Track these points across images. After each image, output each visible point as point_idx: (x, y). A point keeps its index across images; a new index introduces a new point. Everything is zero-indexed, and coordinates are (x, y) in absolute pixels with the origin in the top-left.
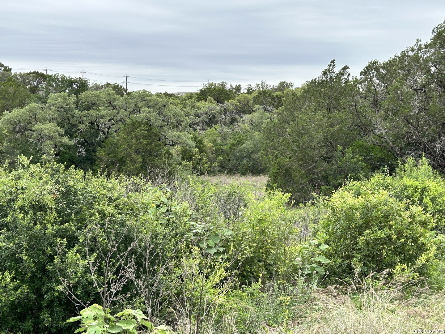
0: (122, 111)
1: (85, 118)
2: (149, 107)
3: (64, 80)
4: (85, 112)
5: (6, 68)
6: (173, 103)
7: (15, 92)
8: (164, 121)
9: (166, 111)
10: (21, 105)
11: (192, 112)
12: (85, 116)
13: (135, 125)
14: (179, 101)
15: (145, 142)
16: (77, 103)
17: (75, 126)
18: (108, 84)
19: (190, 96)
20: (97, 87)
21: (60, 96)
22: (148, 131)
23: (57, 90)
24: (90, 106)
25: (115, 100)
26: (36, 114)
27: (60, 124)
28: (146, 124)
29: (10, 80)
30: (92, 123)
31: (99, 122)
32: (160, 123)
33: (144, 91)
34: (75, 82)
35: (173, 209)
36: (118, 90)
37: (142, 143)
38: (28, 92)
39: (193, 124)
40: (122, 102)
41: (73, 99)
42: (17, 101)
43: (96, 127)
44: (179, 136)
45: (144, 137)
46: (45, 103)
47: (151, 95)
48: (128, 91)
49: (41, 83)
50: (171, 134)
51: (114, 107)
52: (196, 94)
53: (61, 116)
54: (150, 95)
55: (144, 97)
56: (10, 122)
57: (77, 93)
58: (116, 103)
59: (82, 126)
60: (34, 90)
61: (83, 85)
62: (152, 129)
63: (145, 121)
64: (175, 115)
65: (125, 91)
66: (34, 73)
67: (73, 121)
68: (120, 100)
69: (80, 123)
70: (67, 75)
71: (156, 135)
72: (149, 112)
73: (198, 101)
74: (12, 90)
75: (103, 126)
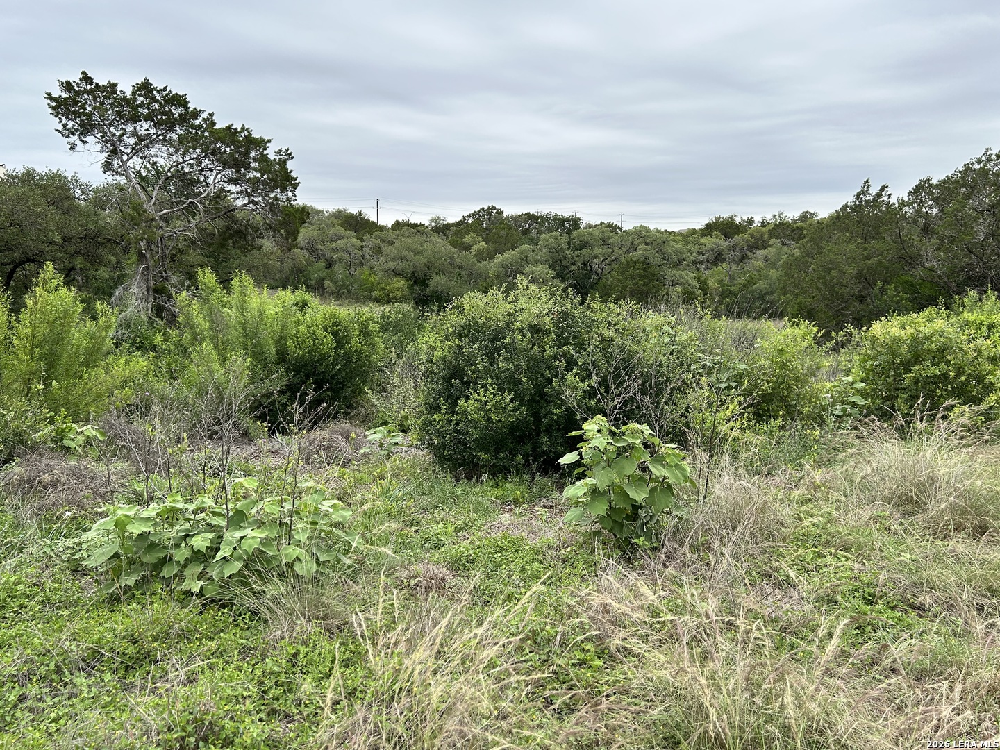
0: (617, 249)
1: (577, 259)
2: (647, 244)
3: (556, 218)
4: (577, 252)
5: (498, 210)
6: (674, 241)
7: (507, 236)
8: (663, 259)
9: (666, 248)
10: (514, 247)
11: (697, 248)
12: (578, 256)
13: (631, 263)
14: (680, 238)
15: (641, 282)
16: (569, 243)
17: (567, 267)
18: (602, 223)
19: (693, 232)
20: (590, 226)
21: (551, 236)
22: (645, 270)
23: (549, 230)
24: (584, 245)
25: (609, 238)
26: (527, 256)
27: (552, 267)
28: (643, 263)
29: (502, 223)
30: (585, 264)
31: (592, 262)
32: (658, 261)
33: (642, 227)
34: (568, 220)
35: (677, 339)
36: (613, 228)
37: (638, 283)
38: (520, 234)
39: (696, 263)
40: (617, 240)
41: (565, 238)
42: (509, 245)
43: (589, 268)
44: (680, 276)
45: (641, 277)
46: (537, 244)
47: (650, 231)
48: (624, 229)
49: (532, 225)
50: (670, 273)
51: (608, 246)
52: (701, 229)
53: (553, 258)
54: (648, 230)
55: (642, 233)
56: (501, 265)
57: (569, 232)
58: (610, 241)
59: (573, 268)
60: (526, 232)
61: (575, 222)
62: (649, 268)
63: (641, 260)
64: (676, 252)
65: (620, 229)
66: (526, 214)
67: (565, 263)
68: (615, 238)
69: (572, 264)
70: (560, 214)
71: (654, 275)
72: (646, 250)
73: (702, 237)
74: (503, 232)
75: (597, 266)
